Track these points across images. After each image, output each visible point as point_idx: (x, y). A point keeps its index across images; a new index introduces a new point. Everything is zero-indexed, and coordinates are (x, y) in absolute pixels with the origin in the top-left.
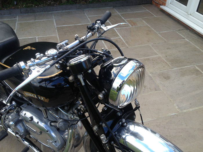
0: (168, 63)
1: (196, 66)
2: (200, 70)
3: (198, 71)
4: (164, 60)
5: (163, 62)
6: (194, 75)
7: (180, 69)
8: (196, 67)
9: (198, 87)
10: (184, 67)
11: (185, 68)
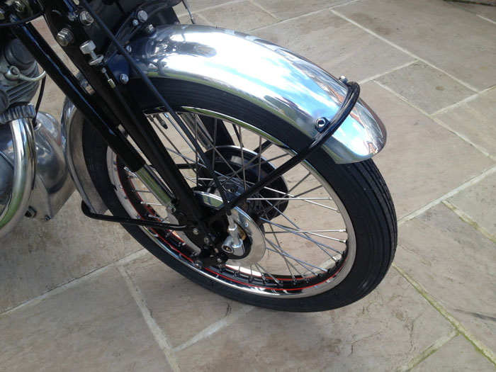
0: (268, 11)
1: (333, 9)
2: (343, 17)
3: (338, 18)
4: (258, 7)
5: (257, 11)
6: (330, 28)
7: (297, 21)
8: (334, 12)
9: (343, 49)
10: (306, 15)
11: (310, 16)
